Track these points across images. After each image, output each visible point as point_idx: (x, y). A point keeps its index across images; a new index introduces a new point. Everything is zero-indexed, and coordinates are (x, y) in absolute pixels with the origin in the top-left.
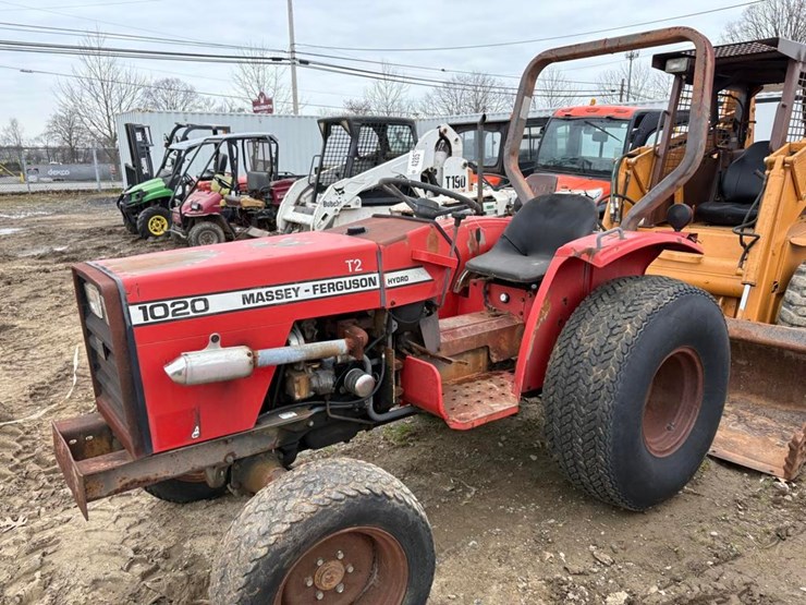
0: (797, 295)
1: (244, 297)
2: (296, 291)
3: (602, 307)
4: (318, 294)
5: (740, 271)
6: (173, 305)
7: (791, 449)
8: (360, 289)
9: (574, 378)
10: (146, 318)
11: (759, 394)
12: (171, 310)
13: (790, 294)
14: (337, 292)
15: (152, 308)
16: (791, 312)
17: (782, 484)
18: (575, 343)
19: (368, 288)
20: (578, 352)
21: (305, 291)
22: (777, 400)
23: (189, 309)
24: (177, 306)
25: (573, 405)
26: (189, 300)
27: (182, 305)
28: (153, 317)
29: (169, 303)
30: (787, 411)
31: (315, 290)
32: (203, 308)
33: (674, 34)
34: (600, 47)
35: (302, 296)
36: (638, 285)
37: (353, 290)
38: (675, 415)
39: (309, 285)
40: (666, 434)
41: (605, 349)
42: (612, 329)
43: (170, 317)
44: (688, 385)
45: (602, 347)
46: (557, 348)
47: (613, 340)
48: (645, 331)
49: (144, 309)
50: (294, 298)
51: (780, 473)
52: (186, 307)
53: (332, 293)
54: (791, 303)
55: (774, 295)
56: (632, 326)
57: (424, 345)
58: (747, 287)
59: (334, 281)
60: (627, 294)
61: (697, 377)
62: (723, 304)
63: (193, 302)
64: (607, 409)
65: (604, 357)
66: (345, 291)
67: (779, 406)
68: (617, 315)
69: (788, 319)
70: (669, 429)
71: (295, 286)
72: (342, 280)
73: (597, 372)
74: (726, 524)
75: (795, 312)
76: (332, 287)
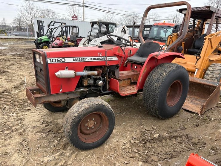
0: (209, 72)
1: (74, 59)
2: (86, 59)
3: (159, 69)
4: (91, 60)
5: (195, 65)
6: (57, 59)
7: (202, 107)
8: (101, 60)
9: (151, 86)
10: (51, 62)
11: (197, 96)
12: (57, 60)
13: (207, 72)
14: (95, 60)
15: (52, 59)
16: (207, 76)
17: (199, 115)
18: (152, 77)
19: (103, 60)
20: (152, 79)
21: (88, 59)
22: (202, 97)
23: (61, 61)
24: (58, 60)
25: (150, 92)
26: (61, 59)
27: (59, 60)
28: (53, 62)
29: (56, 59)
31: (90, 59)
32: (64, 61)
33: (182, 3)
34: (164, 5)
35: (87, 60)
36: (168, 64)
37: (99, 60)
38: (175, 97)
39: (89, 58)
41: (159, 79)
42: (161, 74)
43: (56, 62)
44: (178, 90)
45: (158, 78)
46: (147, 79)
47: (160, 77)
48: (168, 75)
49: (51, 60)
50: (85, 61)
51: (199, 113)
52: (60, 60)
53: (94, 60)
54: (207, 74)
55: (204, 72)
56: (165, 74)
57: (115, 76)
58: (197, 69)
59: (95, 58)
60: (165, 66)
61: (181, 88)
62: (191, 74)
63: (62, 59)
64: (158, 93)
65: (158, 81)
66: (97, 60)
67: (202, 99)
68: (162, 71)
69: (206, 78)
70: (173, 100)
71: (86, 58)
72: (97, 57)
73: (156, 84)
74: (184, 123)
75: (208, 76)
76: (94, 59)
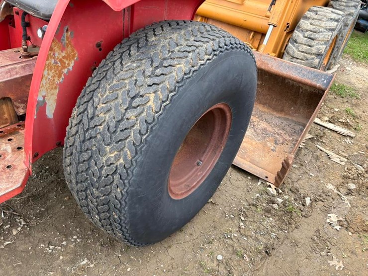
0: (301, 35)
3: (128, 64)
5: (268, 14)
7: (283, 167)
13: (297, 34)
16: (294, 48)
17: (272, 190)
18: (90, 111)
20: (92, 125)
30: (279, 117)
36: (175, 36)
38: (204, 153)
40: (194, 170)
41: (121, 127)
42: (133, 98)
45: (119, 122)
47: (131, 114)
48: (170, 106)
51: (272, 178)
54: (296, 41)
55: (285, 33)
56: (156, 97)
58: (271, 27)
60: (159, 48)
65: (119, 135)
67: (275, 113)
68: (141, 79)
69: (291, 53)
70: (198, 164)
73: (110, 154)
74: (230, 242)
75: (297, 48)
